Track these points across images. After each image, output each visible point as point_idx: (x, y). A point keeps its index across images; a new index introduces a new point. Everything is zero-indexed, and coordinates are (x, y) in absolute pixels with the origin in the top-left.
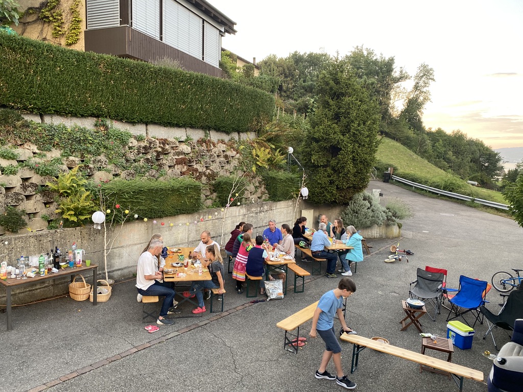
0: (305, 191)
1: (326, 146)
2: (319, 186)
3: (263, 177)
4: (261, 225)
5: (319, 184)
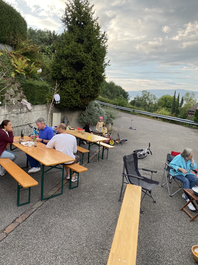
0: (57, 97)
1: (73, 62)
2: (67, 94)
3: (21, 83)
4: (21, 124)
5: (67, 92)
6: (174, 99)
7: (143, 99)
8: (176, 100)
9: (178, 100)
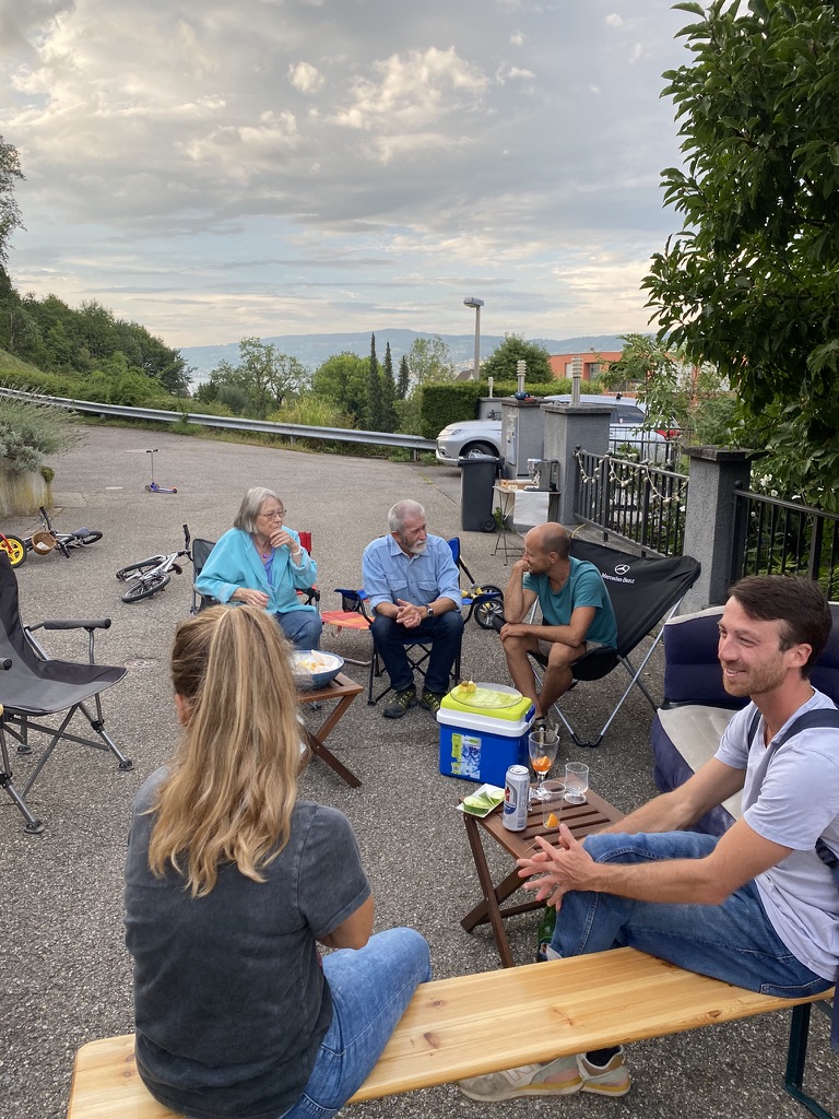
6: (371, 369)
7: (249, 378)
8: (381, 373)
9: (389, 371)
